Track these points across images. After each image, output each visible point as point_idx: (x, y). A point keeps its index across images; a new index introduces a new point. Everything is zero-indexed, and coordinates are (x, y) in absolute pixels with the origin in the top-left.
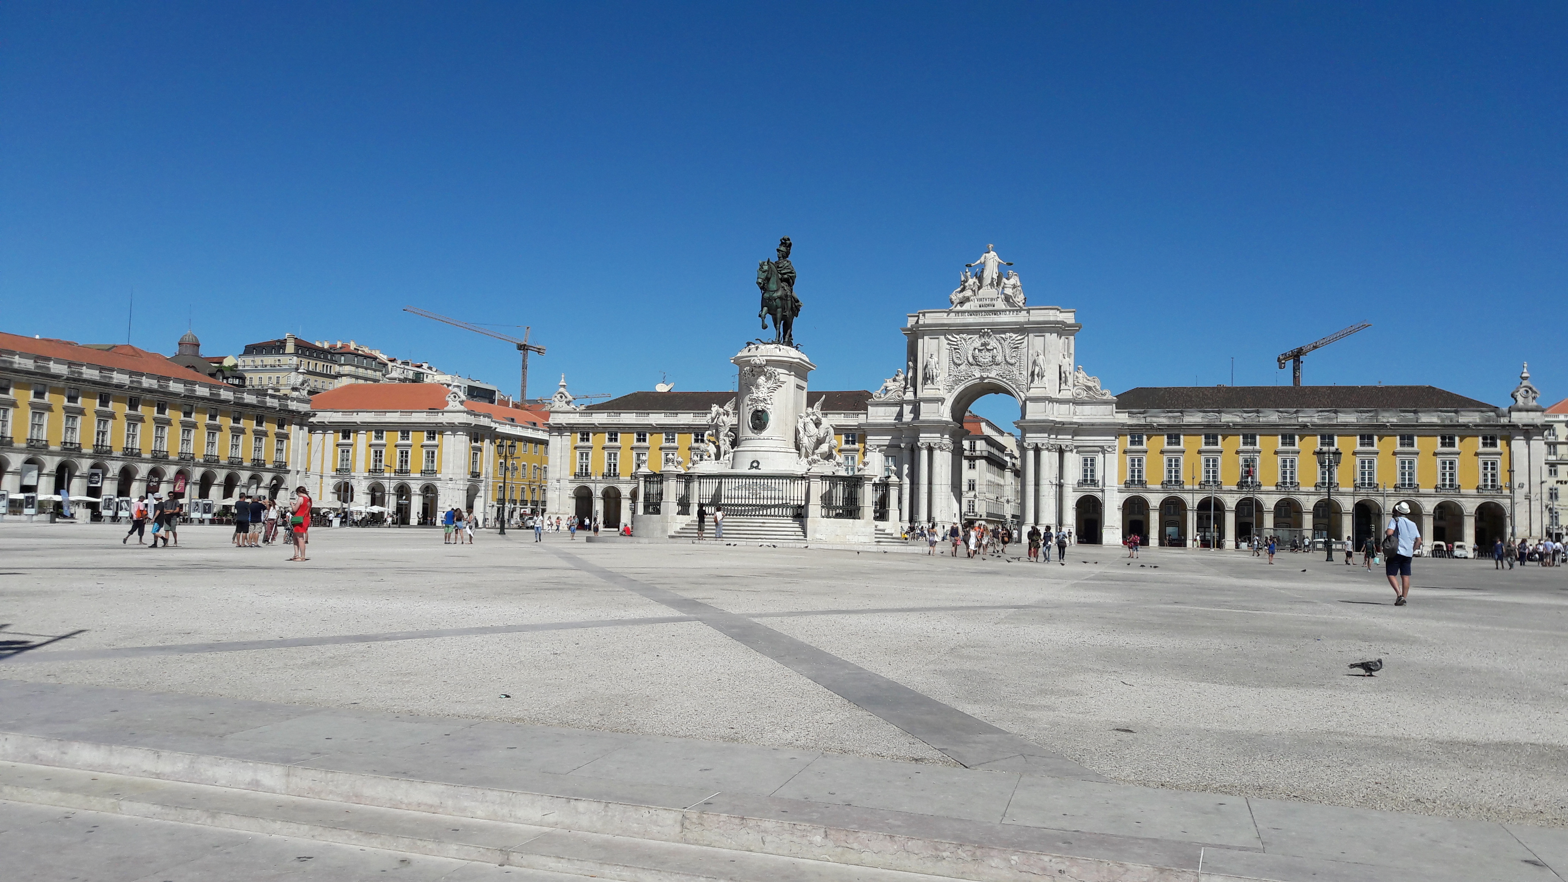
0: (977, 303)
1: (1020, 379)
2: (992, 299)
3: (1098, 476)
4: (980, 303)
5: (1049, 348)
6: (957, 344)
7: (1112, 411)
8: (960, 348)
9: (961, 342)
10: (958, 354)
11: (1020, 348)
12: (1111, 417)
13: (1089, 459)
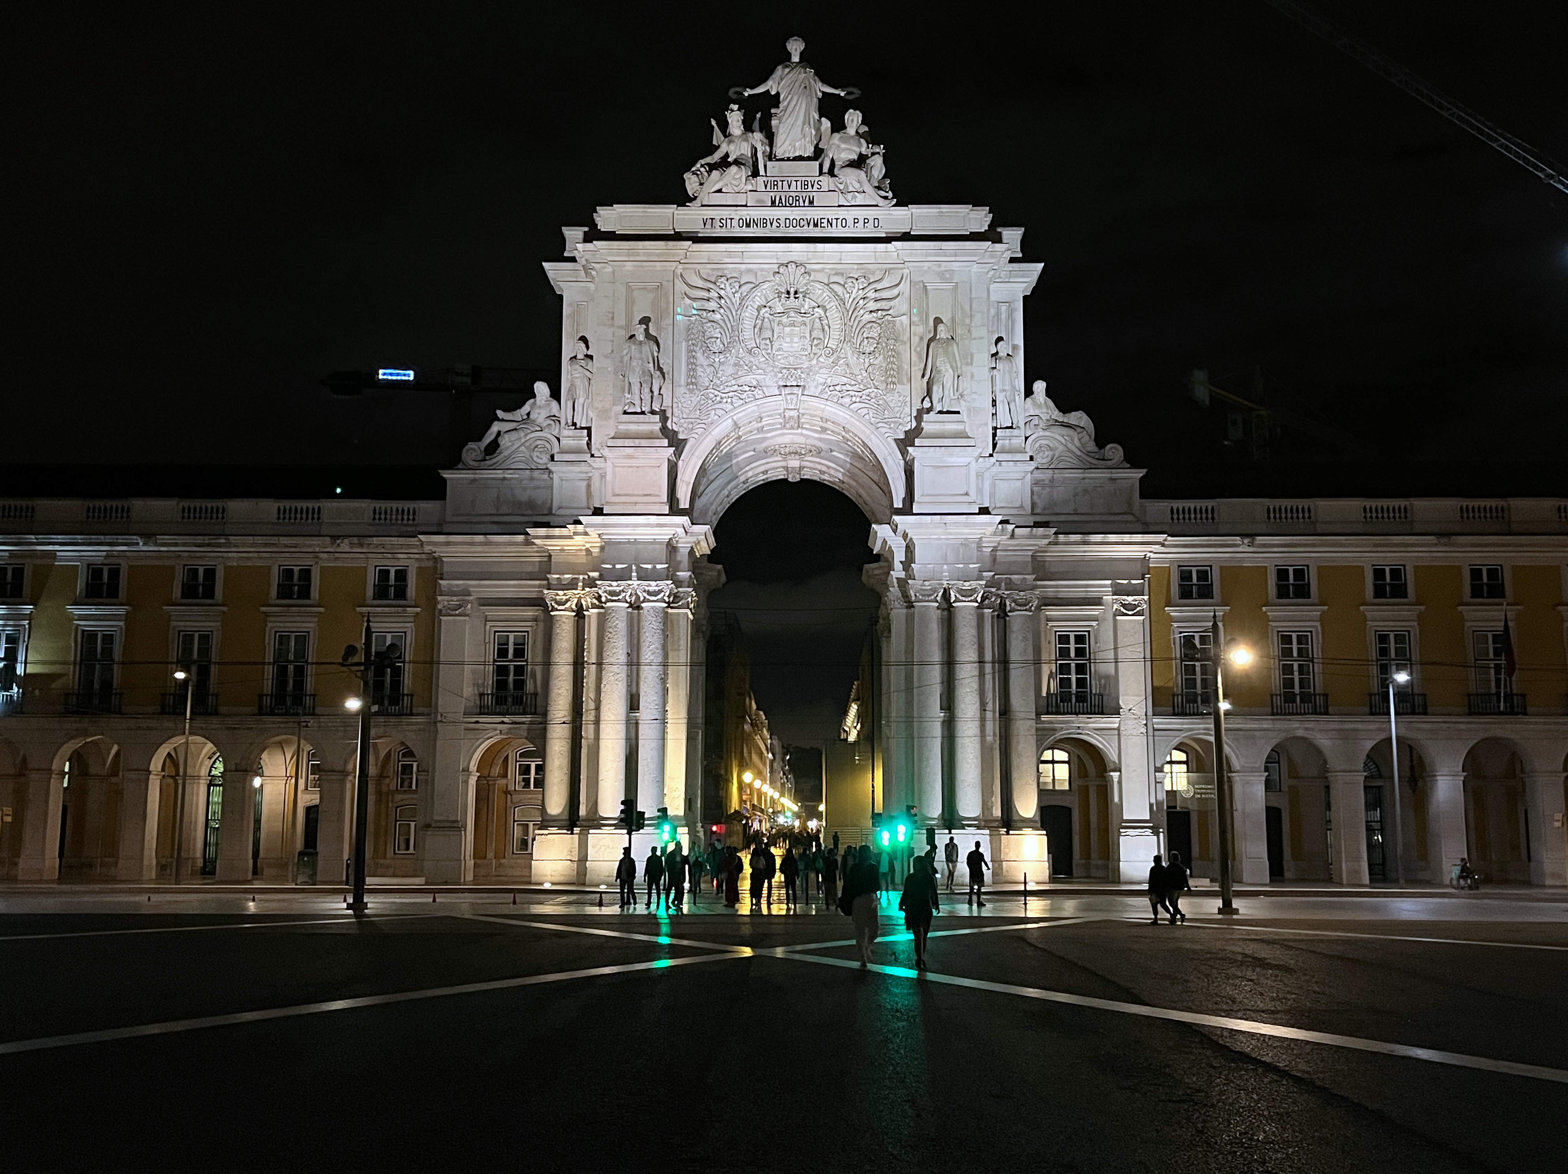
0: (766, 195)
1: (891, 405)
2: (806, 185)
3: (1101, 681)
4: (773, 193)
5: (968, 321)
6: (712, 305)
7: (1129, 503)
8: (717, 317)
9: (722, 293)
10: (715, 325)
11: (886, 317)
12: (1130, 518)
13: (1072, 635)
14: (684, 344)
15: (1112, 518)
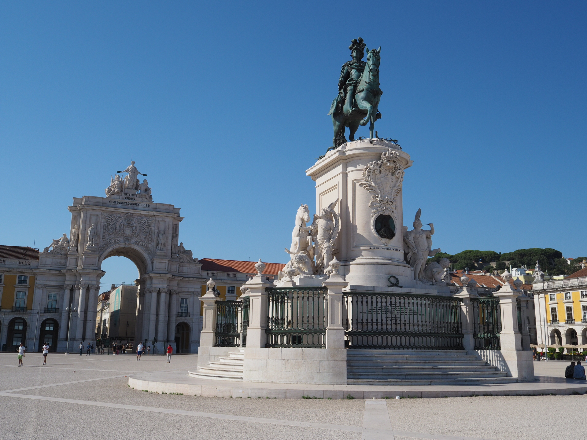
0: (124, 197)
1: (150, 247)
2: (133, 195)
3: (190, 310)
4: (126, 196)
5: (168, 229)
6: (110, 221)
7: (199, 271)
8: (111, 224)
9: (112, 218)
10: (110, 225)
11: (150, 227)
12: (199, 274)
13: (184, 299)
14: (102, 229)
15: (195, 274)
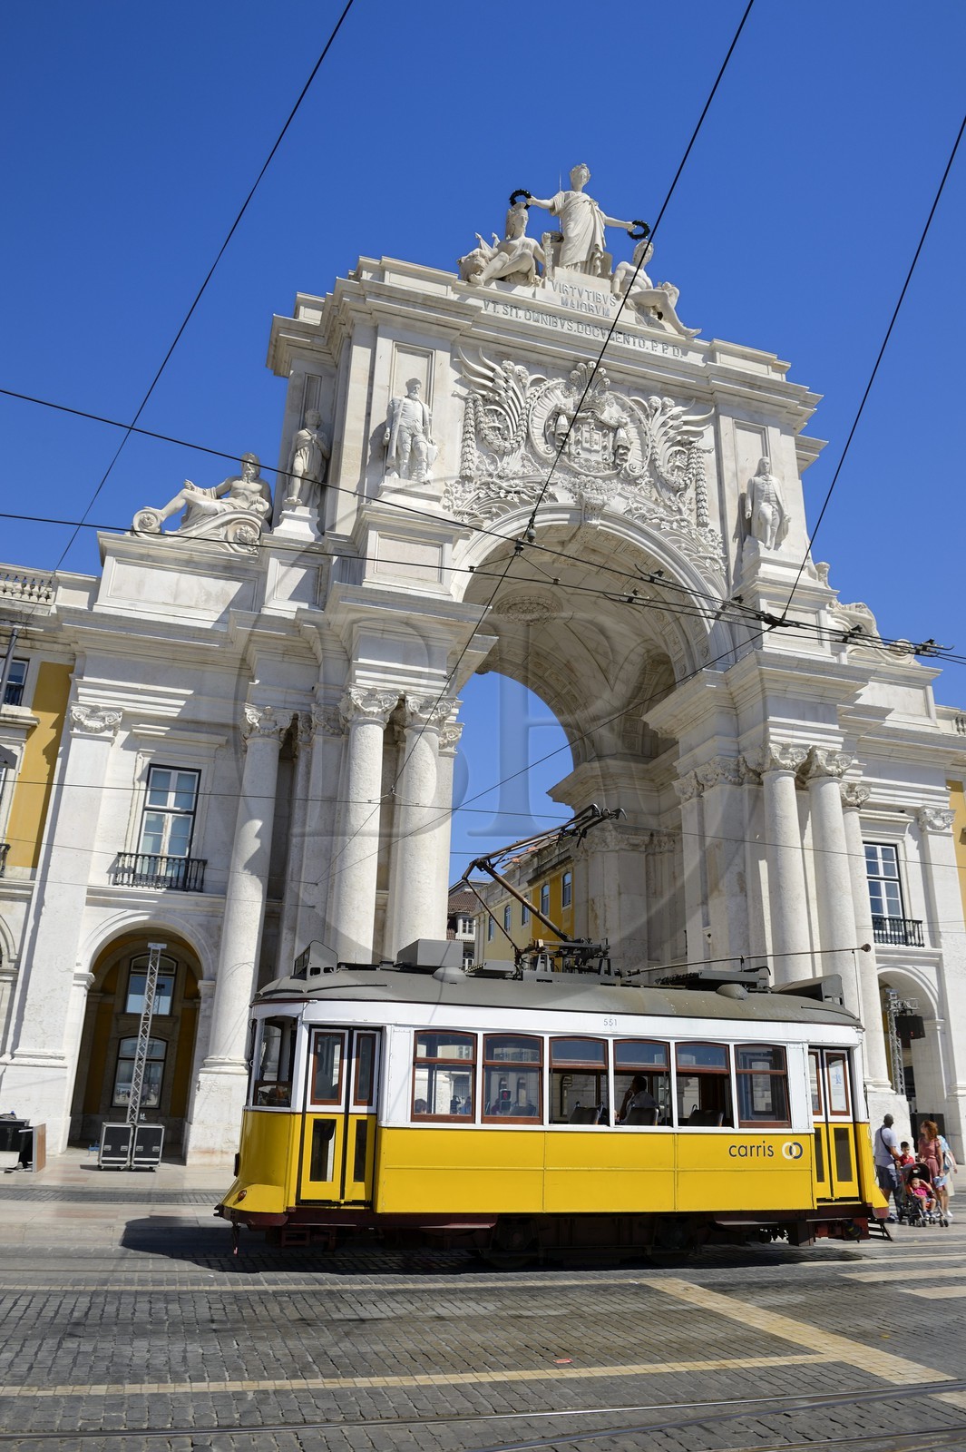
0: (556, 296)
1: (703, 540)
2: (598, 298)
4: (563, 296)
6: (496, 387)
7: (926, 706)
8: (502, 401)
9: (508, 376)
10: (500, 410)
13: (879, 848)
